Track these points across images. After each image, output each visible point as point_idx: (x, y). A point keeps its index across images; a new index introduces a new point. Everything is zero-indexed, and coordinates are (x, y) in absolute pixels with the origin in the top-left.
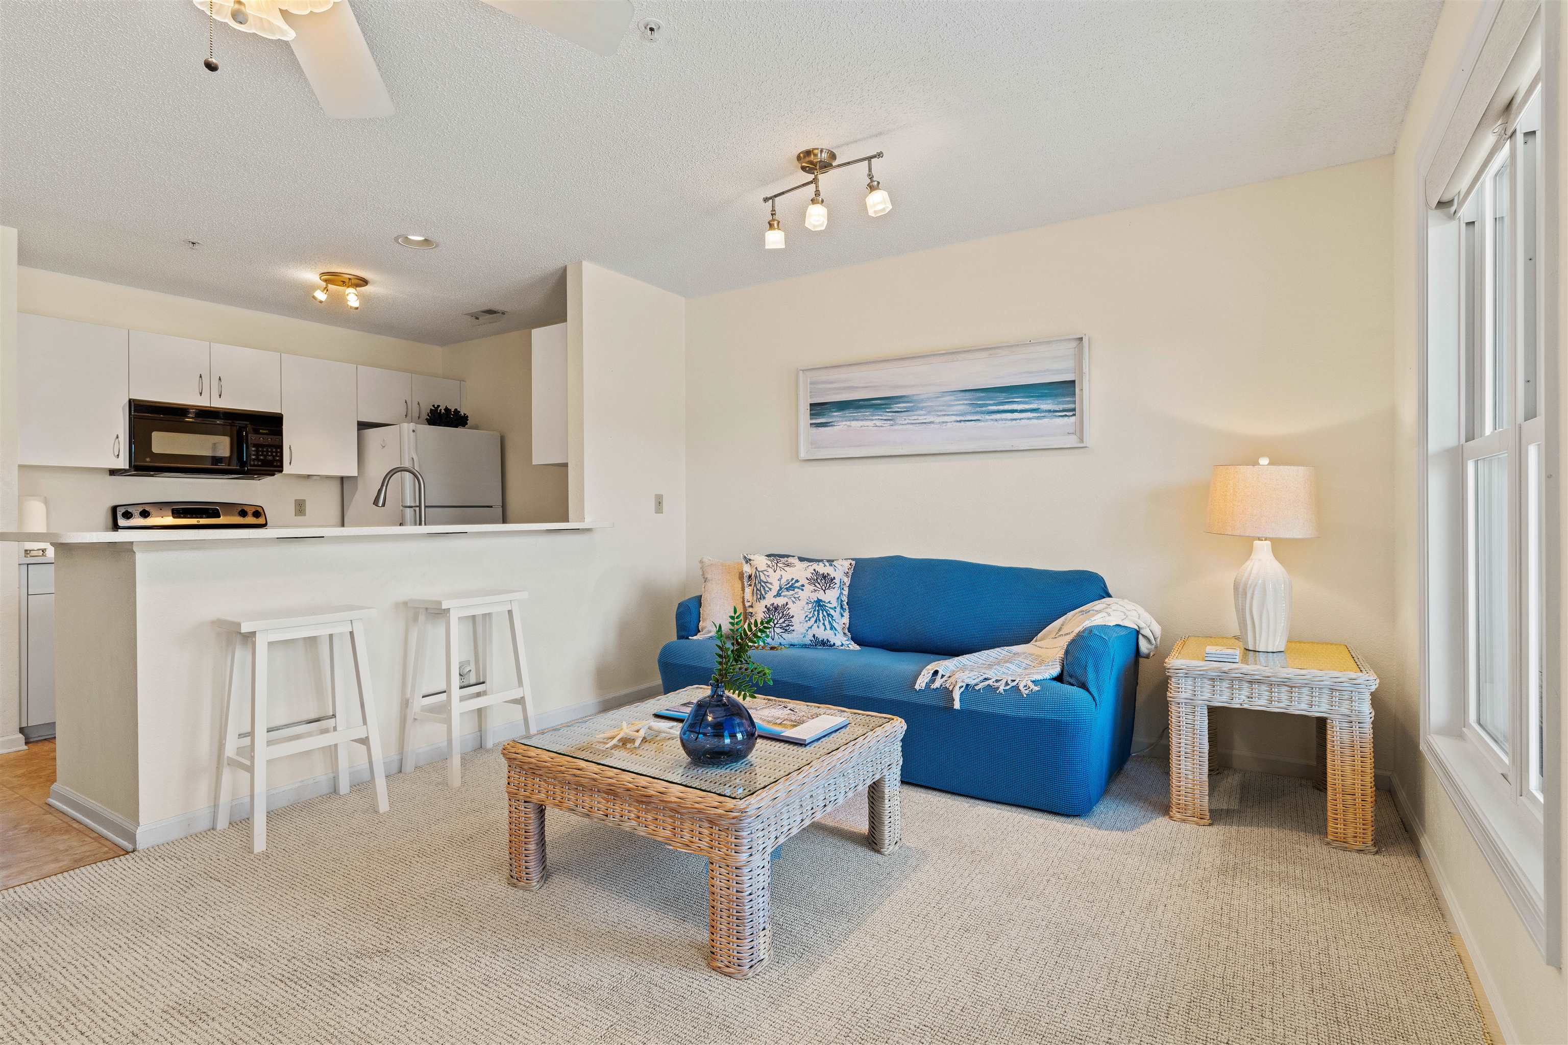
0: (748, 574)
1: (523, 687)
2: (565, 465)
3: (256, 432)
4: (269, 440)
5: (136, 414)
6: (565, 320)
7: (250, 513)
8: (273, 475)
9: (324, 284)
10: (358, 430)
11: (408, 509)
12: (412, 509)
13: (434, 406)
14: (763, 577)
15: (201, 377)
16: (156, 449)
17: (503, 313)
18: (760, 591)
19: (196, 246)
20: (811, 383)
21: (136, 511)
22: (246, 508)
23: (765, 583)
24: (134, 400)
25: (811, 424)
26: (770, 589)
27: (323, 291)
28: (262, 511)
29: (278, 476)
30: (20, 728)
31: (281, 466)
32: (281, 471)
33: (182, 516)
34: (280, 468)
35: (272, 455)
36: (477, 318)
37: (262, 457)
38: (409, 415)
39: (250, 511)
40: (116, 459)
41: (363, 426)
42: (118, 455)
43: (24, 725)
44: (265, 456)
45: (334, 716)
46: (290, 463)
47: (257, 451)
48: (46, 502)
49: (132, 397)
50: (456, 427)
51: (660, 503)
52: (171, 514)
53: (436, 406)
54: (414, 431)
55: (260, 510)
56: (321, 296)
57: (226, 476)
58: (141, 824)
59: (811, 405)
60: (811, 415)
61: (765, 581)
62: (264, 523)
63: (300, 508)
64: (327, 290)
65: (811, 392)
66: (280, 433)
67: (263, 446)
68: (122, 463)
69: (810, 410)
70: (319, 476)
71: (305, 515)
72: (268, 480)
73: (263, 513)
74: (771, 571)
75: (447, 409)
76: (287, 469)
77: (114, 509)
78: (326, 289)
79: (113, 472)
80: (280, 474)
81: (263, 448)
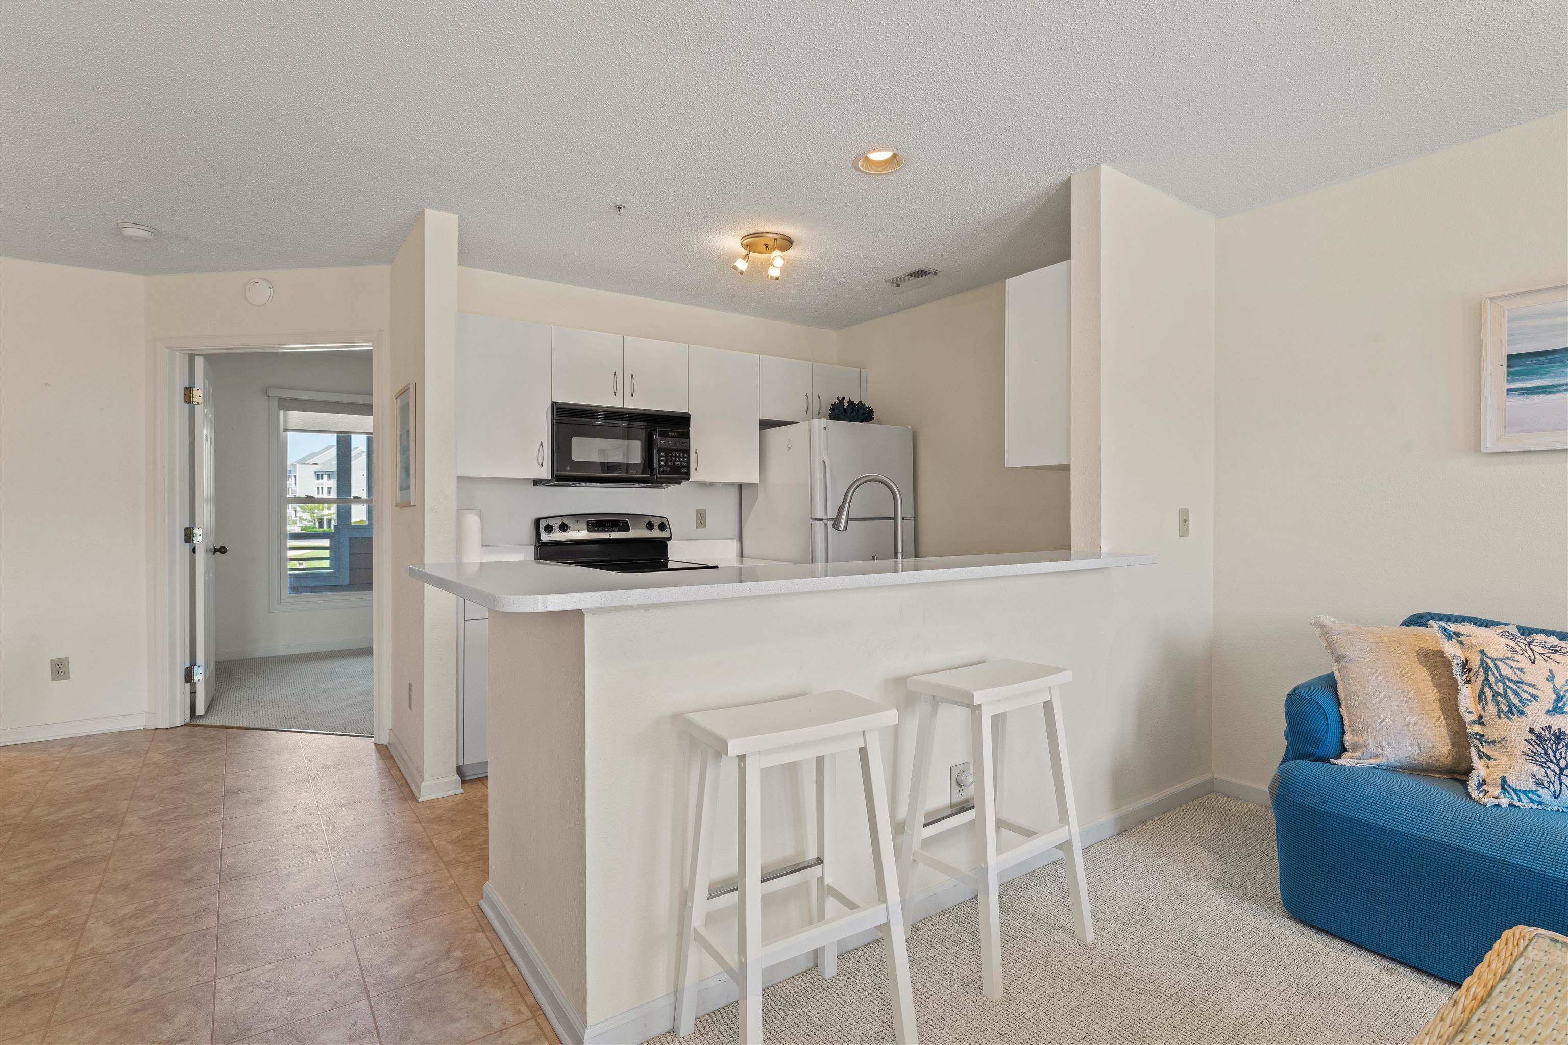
0: (1460, 661)
1: (1068, 824)
2: (1066, 468)
3: (663, 434)
4: (678, 443)
5: (559, 418)
6: (1070, 258)
7: (656, 525)
8: (680, 483)
9: (745, 252)
10: (760, 430)
11: (819, 522)
12: (822, 523)
13: (838, 398)
14: (1506, 671)
15: (615, 374)
16: (575, 457)
17: (935, 274)
18: (1506, 697)
19: (623, 211)
20: (1511, 320)
21: (556, 524)
22: (653, 520)
23: (1516, 682)
24: (557, 403)
25: (1510, 391)
26: (1535, 697)
27: (744, 259)
28: (667, 524)
29: (684, 483)
30: (457, 767)
31: (688, 473)
32: (688, 479)
33: (596, 529)
34: (686, 475)
35: (679, 461)
36: (898, 286)
37: (670, 464)
38: (810, 410)
39: (656, 523)
40: (540, 468)
41: (765, 425)
42: (542, 464)
43: (461, 764)
44: (674, 462)
45: (819, 861)
46: (696, 470)
47: (666, 456)
48: (480, 516)
49: (555, 400)
50: (861, 422)
51: (1185, 521)
52: (586, 527)
53: (840, 399)
54: (825, 428)
55: (664, 521)
56: (742, 265)
57: (636, 485)
58: (589, 1025)
59: (1510, 357)
60: (1509, 374)
61: (1516, 679)
62: (669, 536)
63: (701, 518)
64: (749, 258)
65: (1509, 335)
66: (686, 436)
67: (671, 450)
68: (545, 473)
69: (1508, 367)
70: (720, 483)
71: (705, 527)
72: (673, 488)
73: (668, 526)
74: (1524, 662)
75: (851, 402)
76: (694, 476)
77: (537, 522)
78: (747, 257)
79: (536, 482)
80: (687, 482)
81: (671, 453)
